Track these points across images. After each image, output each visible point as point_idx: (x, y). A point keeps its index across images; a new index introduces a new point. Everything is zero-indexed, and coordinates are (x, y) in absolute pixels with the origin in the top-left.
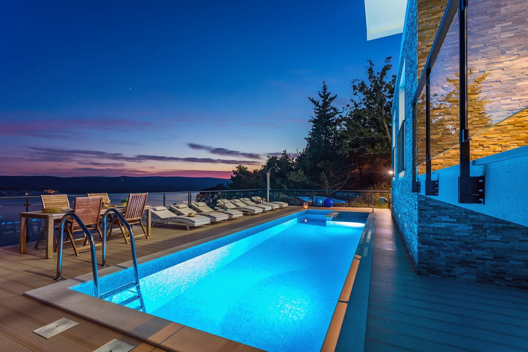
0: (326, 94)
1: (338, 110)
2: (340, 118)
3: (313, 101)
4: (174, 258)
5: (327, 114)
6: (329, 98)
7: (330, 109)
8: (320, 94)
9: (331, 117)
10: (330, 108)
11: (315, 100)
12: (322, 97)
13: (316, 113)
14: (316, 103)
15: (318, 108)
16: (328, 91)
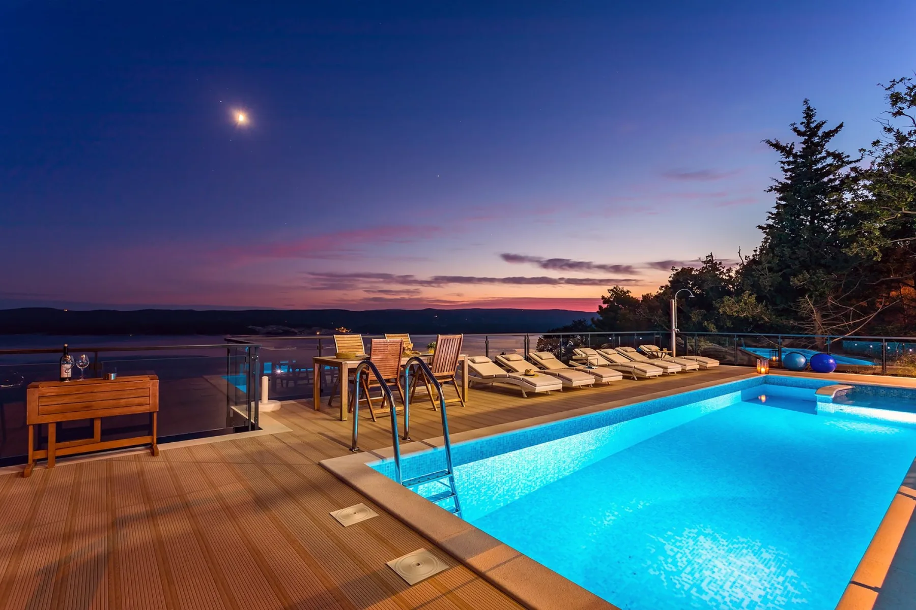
0: (813, 126)
1: (848, 156)
2: (853, 174)
3: (777, 146)
4: (504, 442)
5: (817, 170)
6: (820, 133)
7: (824, 158)
8: (795, 130)
9: (828, 173)
10: (824, 154)
11: (783, 144)
12: (800, 133)
13: (786, 171)
14: (786, 151)
15: (791, 159)
16: (817, 119)
